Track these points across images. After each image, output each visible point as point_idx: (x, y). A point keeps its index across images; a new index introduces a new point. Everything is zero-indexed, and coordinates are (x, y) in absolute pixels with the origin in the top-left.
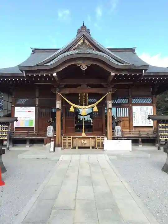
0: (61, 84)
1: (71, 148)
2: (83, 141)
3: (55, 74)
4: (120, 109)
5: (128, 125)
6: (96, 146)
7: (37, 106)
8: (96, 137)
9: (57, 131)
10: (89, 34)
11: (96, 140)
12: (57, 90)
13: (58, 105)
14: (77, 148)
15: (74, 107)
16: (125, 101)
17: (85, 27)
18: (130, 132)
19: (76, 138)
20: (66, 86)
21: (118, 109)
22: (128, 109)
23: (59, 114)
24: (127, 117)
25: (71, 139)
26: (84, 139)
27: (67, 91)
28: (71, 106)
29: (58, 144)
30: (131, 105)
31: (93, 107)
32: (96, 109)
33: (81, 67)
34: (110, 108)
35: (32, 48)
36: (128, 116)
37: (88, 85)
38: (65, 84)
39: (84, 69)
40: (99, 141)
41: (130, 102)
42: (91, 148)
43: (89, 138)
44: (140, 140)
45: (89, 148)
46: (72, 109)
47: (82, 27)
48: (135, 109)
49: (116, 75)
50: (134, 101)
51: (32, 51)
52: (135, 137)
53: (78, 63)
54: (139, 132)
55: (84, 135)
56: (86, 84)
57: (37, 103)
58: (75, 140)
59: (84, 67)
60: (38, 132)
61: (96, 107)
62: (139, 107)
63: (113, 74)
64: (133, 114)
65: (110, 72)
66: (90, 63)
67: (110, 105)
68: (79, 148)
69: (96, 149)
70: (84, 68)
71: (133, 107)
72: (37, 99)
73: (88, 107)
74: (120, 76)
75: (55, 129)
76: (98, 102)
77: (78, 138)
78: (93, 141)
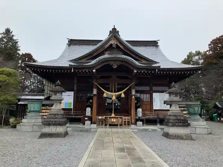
0: (97, 76)
1: (103, 126)
2: (113, 120)
3: (94, 71)
4: (143, 95)
5: (149, 109)
6: (123, 124)
7: (75, 91)
8: (123, 117)
10: (119, 35)
11: (123, 119)
13: (95, 92)
15: (106, 93)
16: (147, 88)
17: (116, 29)
18: (151, 114)
19: (107, 117)
20: (101, 78)
21: (141, 95)
22: (149, 95)
23: (95, 99)
27: (102, 81)
28: (104, 93)
29: (94, 122)
30: (152, 92)
31: (121, 94)
32: (123, 95)
33: (113, 66)
34: (133, 95)
35: (68, 39)
36: (149, 101)
37: (118, 77)
38: (100, 76)
40: (125, 120)
41: (151, 89)
42: (119, 125)
43: (118, 118)
44: (158, 120)
45: (117, 125)
46: (105, 95)
48: (155, 95)
49: (137, 72)
50: (154, 88)
51: (69, 42)
52: (154, 118)
53: (111, 63)
54: (158, 114)
55: (113, 115)
56: (116, 76)
57: (75, 89)
61: (123, 93)
62: (158, 94)
63: (135, 71)
64: (153, 99)
65: (133, 69)
66: (119, 63)
67: (133, 92)
68: (110, 125)
69: (123, 126)
70: (115, 67)
72: (75, 86)
73: (117, 94)
74: (141, 72)
75: (92, 110)
76: (124, 91)
77: (109, 118)
78: (120, 120)
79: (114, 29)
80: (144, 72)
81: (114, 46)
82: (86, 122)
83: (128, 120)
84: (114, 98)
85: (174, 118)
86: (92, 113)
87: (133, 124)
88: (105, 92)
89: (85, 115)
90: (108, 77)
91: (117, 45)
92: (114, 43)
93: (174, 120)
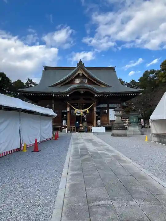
0: (70, 98)
2: (81, 128)
3: (68, 95)
7: (53, 109)
9: (68, 123)
10: (84, 66)
12: (68, 101)
13: (68, 109)
15: (76, 110)
20: (72, 100)
23: (69, 114)
27: (73, 102)
30: (108, 108)
31: (86, 111)
32: (88, 112)
35: (43, 66)
37: (84, 99)
38: (72, 98)
40: (89, 128)
46: (75, 112)
47: (80, 62)
48: (110, 110)
49: (97, 96)
50: (110, 106)
51: (44, 69)
53: (79, 90)
54: (112, 123)
55: (81, 125)
57: (53, 107)
61: (88, 110)
64: (110, 113)
65: (95, 94)
66: (85, 90)
70: (82, 92)
72: (53, 105)
73: (84, 110)
75: (67, 122)
76: (89, 108)
79: (81, 62)
80: (102, 96)
81: (81, 75)
82: (63, 130)
84: (82, 113)
85: (118, 125)
86: (67, 124)
89: (62, 125)
90: (77, 99)
91: (83, 74)
92: (81, 73)
93: (117, 126)
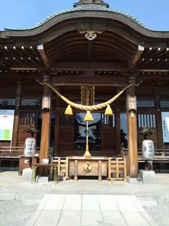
0: (52, 69)
1: (65, 179)
2: (86, 166)
6: (110, 175)
7: (17, 108)
11: (109, 164)
12: (46, 78)
14: (76, 178)
19: (74, 160)
22: (154, 115)
23: (46, 119)
24: (153, 128)
25: (66, 161)
26: (88, 163)
28: (66, 105)
30: (159, 110)
33: (86, 36)
34: (133, 110)
36: (155, 127)
39: (91, 39)
40: (114, 166)
41: (157, 106)
42: (100, 178)
43: (97, 161)
45: (96, 178)
46: (69, 111)
50: (164, 104)
55: (87, 155)
58: (72, 164)
59: (91, 35)
60: (17, 149)
63: (141, 48)
64: (163, 123)
67: (132, 104)
68: (80, 177)
69: (110, 180)
70: (91, 37)
71: (162, 113)
73: (96, 106)
74: (154, 51)
76: (112, 100)
77: (78, 160)
78: (104, 165)
83: (121, 166)
86: (37, 151)
87: (133, 177)
88: (68, 104)
